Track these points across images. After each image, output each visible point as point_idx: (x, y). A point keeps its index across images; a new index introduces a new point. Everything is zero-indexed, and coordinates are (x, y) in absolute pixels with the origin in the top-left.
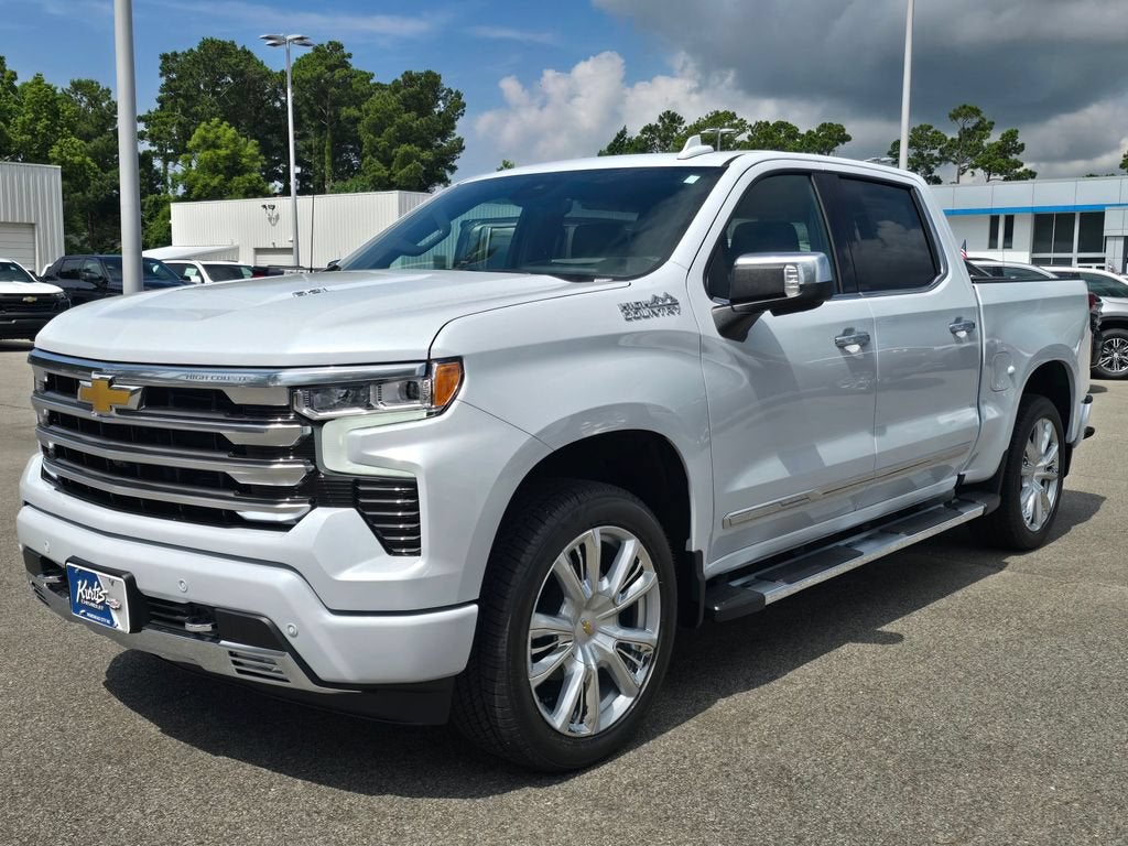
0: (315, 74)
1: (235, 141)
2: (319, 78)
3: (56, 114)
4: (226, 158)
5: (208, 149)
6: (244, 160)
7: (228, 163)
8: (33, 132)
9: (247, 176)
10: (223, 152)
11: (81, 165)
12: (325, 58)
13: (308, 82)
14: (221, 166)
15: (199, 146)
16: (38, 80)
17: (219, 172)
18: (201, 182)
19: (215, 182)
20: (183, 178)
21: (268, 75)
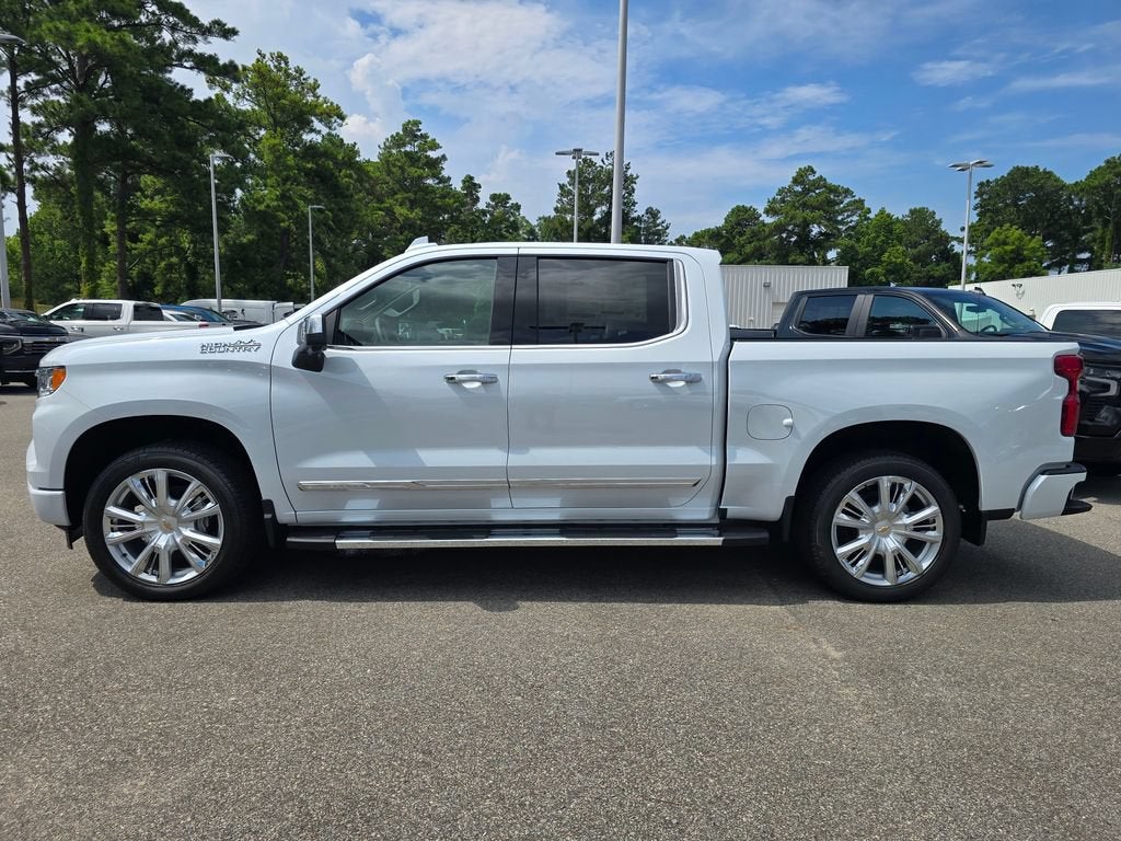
0: (1103, 182)
1: (1020, 239)
2: (1108, 184)
3: (891, 232)
4: (1012, 251)
5: (999, 245)
6: (1025, 253)
7: (1012, 255)
8: (875, 246)
9: (1026, 264)
10: (1008, 248)
11: (901, 264)
12: (1114, 168)
13: (1095, 188)
14: (1007, 258)
15: (992, 245)
16: (882, 212)
17: (1005, 262)
18: (989, 270)
19: (1000, 269)
20: (976, 268)
21: (1064, 187)
